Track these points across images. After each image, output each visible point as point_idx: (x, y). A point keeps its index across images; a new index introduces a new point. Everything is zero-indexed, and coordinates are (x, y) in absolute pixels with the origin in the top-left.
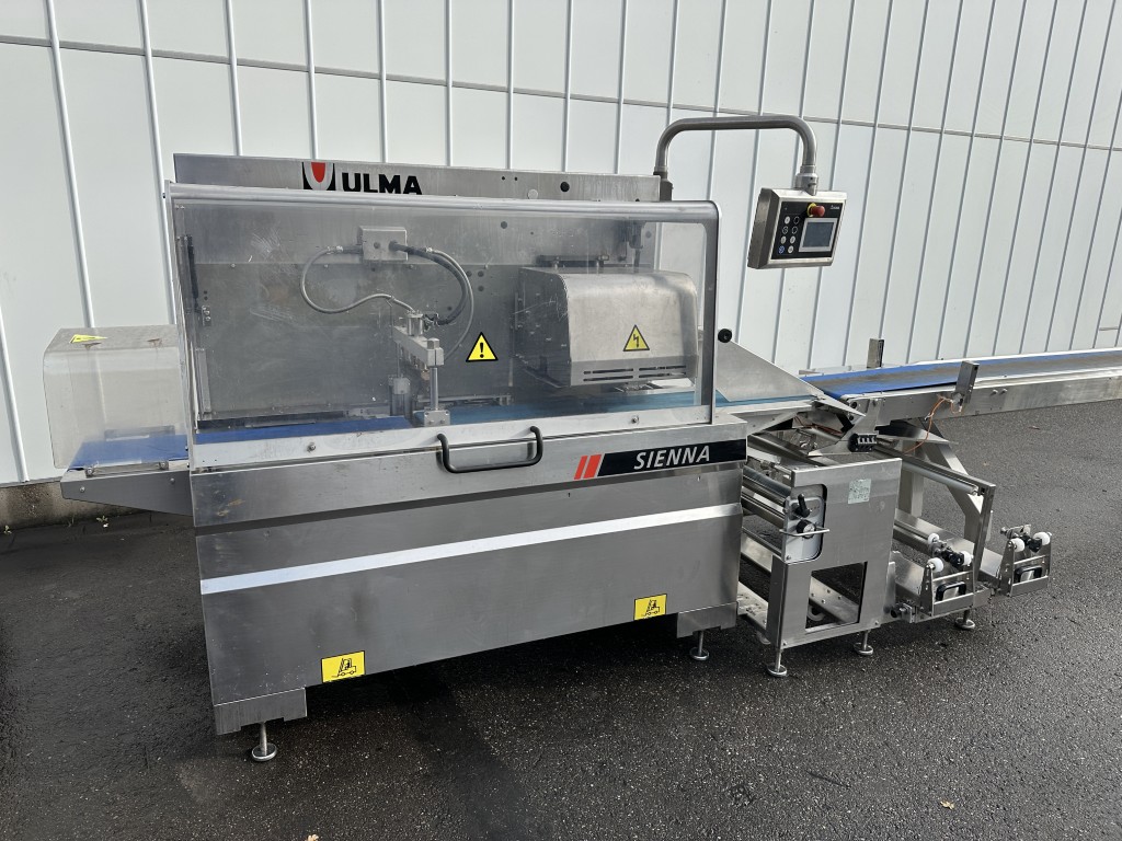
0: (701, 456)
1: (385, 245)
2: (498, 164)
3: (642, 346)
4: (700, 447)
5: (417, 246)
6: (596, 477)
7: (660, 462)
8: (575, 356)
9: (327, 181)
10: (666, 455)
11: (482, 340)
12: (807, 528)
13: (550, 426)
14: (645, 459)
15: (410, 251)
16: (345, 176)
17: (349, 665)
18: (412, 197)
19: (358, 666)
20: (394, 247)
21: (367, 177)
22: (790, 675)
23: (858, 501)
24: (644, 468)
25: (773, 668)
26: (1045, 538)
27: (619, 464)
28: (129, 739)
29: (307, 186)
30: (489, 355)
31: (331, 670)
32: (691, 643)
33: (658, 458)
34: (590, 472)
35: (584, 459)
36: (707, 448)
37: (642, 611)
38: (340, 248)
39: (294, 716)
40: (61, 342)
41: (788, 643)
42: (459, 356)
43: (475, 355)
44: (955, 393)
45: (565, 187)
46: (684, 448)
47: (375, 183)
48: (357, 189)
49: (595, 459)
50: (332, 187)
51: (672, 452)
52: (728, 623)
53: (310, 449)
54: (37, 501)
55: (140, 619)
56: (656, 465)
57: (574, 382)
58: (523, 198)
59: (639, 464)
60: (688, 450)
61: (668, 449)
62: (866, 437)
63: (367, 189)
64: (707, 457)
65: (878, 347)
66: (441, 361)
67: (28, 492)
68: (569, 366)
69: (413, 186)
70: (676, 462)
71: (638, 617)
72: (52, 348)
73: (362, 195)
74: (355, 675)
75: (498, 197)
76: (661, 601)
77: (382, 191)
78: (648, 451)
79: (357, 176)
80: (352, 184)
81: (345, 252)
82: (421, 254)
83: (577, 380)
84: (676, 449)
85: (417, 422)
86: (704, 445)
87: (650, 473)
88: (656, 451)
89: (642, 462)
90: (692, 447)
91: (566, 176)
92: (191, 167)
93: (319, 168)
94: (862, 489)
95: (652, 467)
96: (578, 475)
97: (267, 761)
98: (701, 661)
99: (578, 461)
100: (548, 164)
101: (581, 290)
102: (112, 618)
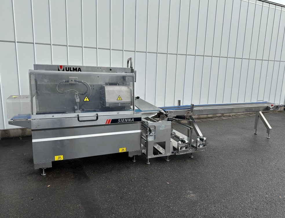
0: (132, 120)
1: (73, 80)
2: (95, 65)
3: (121, 99)
4: (132, 119)
5: (80, 80)
6: (110, 123)
7: (123, 121)
8: (107, 101)
9: (62, 69)
10: (125, 120)
11: (86, 97)
12: (151, 134)
13: (100, 114)
14: (120, 120)
15: (79, 82)
16: (66, 68)
17: (60, 158)
18: (79, 72)
19: (62, 158)
20: (75, 81)
21: (70, 68)
22: (150, 164)
23: (162, 129)
24: (120, 122)
25: (147, 163)
26: (205, 139)
27: (115, 121)
28: (19, 172)
29: (59, 70)
30: (88, 100)
31: (57, 158)
32: (132, 158)
33: (123, 120)
34: (109, 122)
35: (107, 120)
36: (133, 119)
37: (121, 150)
38: (64, 81)
39: (49, 167)
40: (10, 97)
41: (149, 157)
42: (82, 100)
43: (85, 100)
44: (190, 110)
45: (111, 70)
46: (128, 119)
47: (72, 69)
48: (68, 71)
49: (110, 120)
50: (63, 70)
51: (126, 119)
52: (140, 154)
53: (53, 116)
54: (7, 133)
55: (25, 154)
56: (123, 122)
57: (107, 106)
58: (102, 72)
59: (119, 121)
60: (129, 119)
61: (125, 119)
62: (171, 118)
63: (71, 71)
64: (133, 120)
65: (179, 101)
66: (79, 101)
67: (5, 131)
68: (106, 103)
69: (80, 70)
70: (127, 121)
71: (120, 152)
72: (9, 98)
73: (69, 72)
74: (61, 160)
75: (97, 72)
76: (125, 149)
77: (73, 71)
78: (121, 119)
79: (69, 68)
80: (67, 69)
81: (66, 82)
82: (81, 82)
83: (107, 105)
84: (127, 119)
85: (75, 112)
86: (132, 118)
87: (121, 123)
88: (122, 119)
89: (120, 121)
90: (130, 118)
91: (111, 68)
92: (37, 67)
93: (61, 67)
94: (163, 127)
95: (122, 122)
96: (106, 123)
97: (44, 176)
98: (135, 162)
99: (106, 121)
100: (108, 66)
101: (108, 89)
102: (19, 154)
